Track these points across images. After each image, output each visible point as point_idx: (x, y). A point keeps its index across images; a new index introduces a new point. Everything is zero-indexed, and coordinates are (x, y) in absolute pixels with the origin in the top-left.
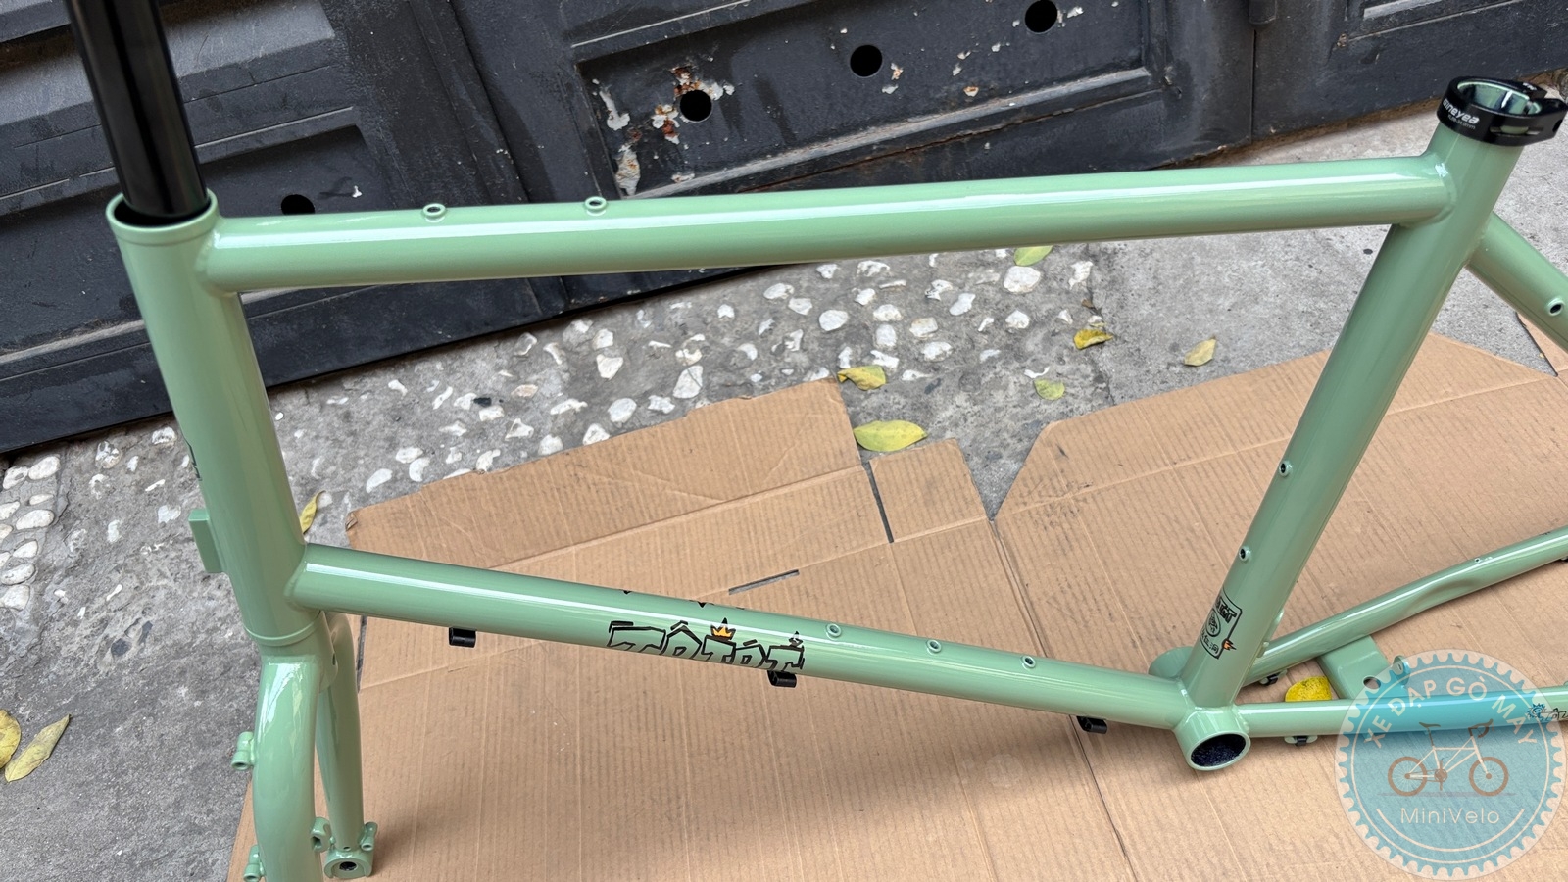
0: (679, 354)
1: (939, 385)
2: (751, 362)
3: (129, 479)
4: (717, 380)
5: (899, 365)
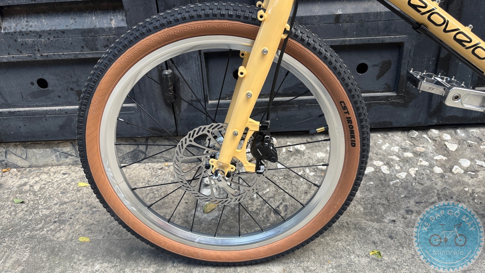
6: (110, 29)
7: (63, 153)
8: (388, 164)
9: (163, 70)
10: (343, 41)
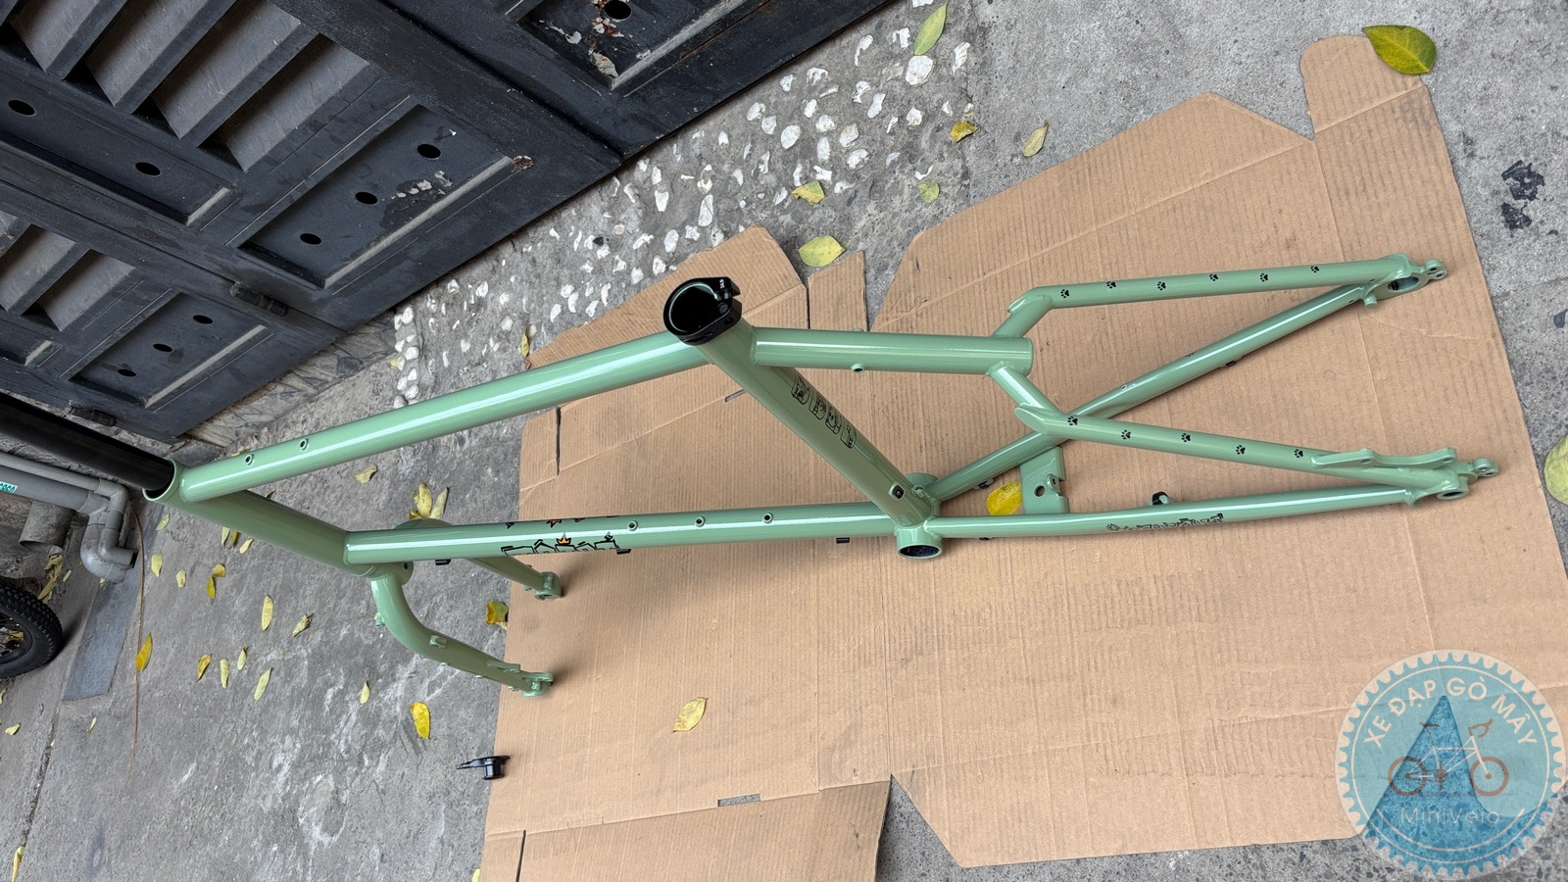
0: (699, 185)
1: (855, 197)
2: (740, 188)
3: (444, 321)
4: (722, 207)
5: (833, 177)
6: (127, 278)
7: (282, 394)
8: (578, 288)
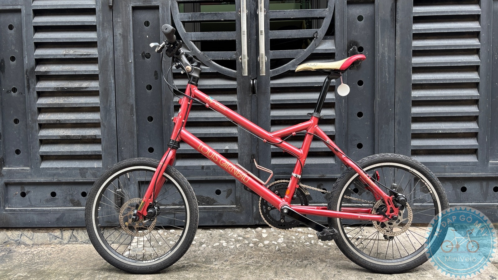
0: (279, 236)
2: (293, 239)
3: (164, 236)
4: (286, 241)
5: (323, 245)
6: (94, 168)
7: (54, 236)
8: (228, 242)
9: (117, 189)
10: (206, 178)
